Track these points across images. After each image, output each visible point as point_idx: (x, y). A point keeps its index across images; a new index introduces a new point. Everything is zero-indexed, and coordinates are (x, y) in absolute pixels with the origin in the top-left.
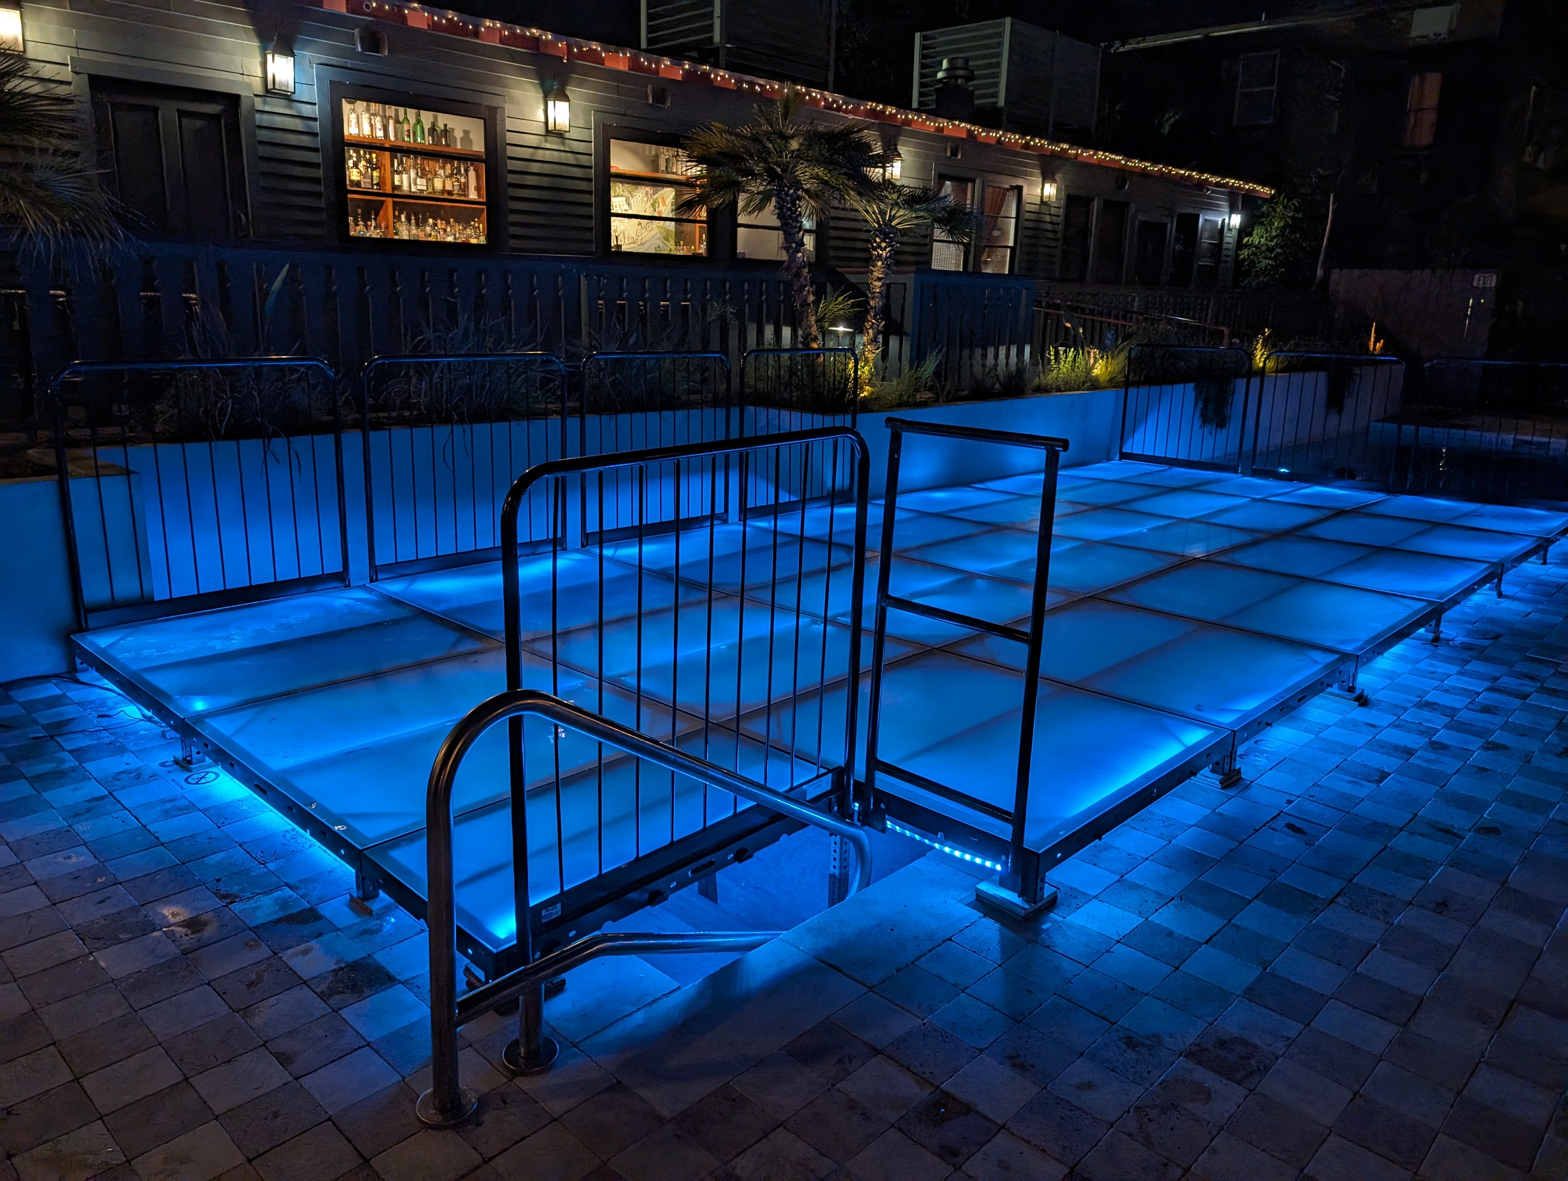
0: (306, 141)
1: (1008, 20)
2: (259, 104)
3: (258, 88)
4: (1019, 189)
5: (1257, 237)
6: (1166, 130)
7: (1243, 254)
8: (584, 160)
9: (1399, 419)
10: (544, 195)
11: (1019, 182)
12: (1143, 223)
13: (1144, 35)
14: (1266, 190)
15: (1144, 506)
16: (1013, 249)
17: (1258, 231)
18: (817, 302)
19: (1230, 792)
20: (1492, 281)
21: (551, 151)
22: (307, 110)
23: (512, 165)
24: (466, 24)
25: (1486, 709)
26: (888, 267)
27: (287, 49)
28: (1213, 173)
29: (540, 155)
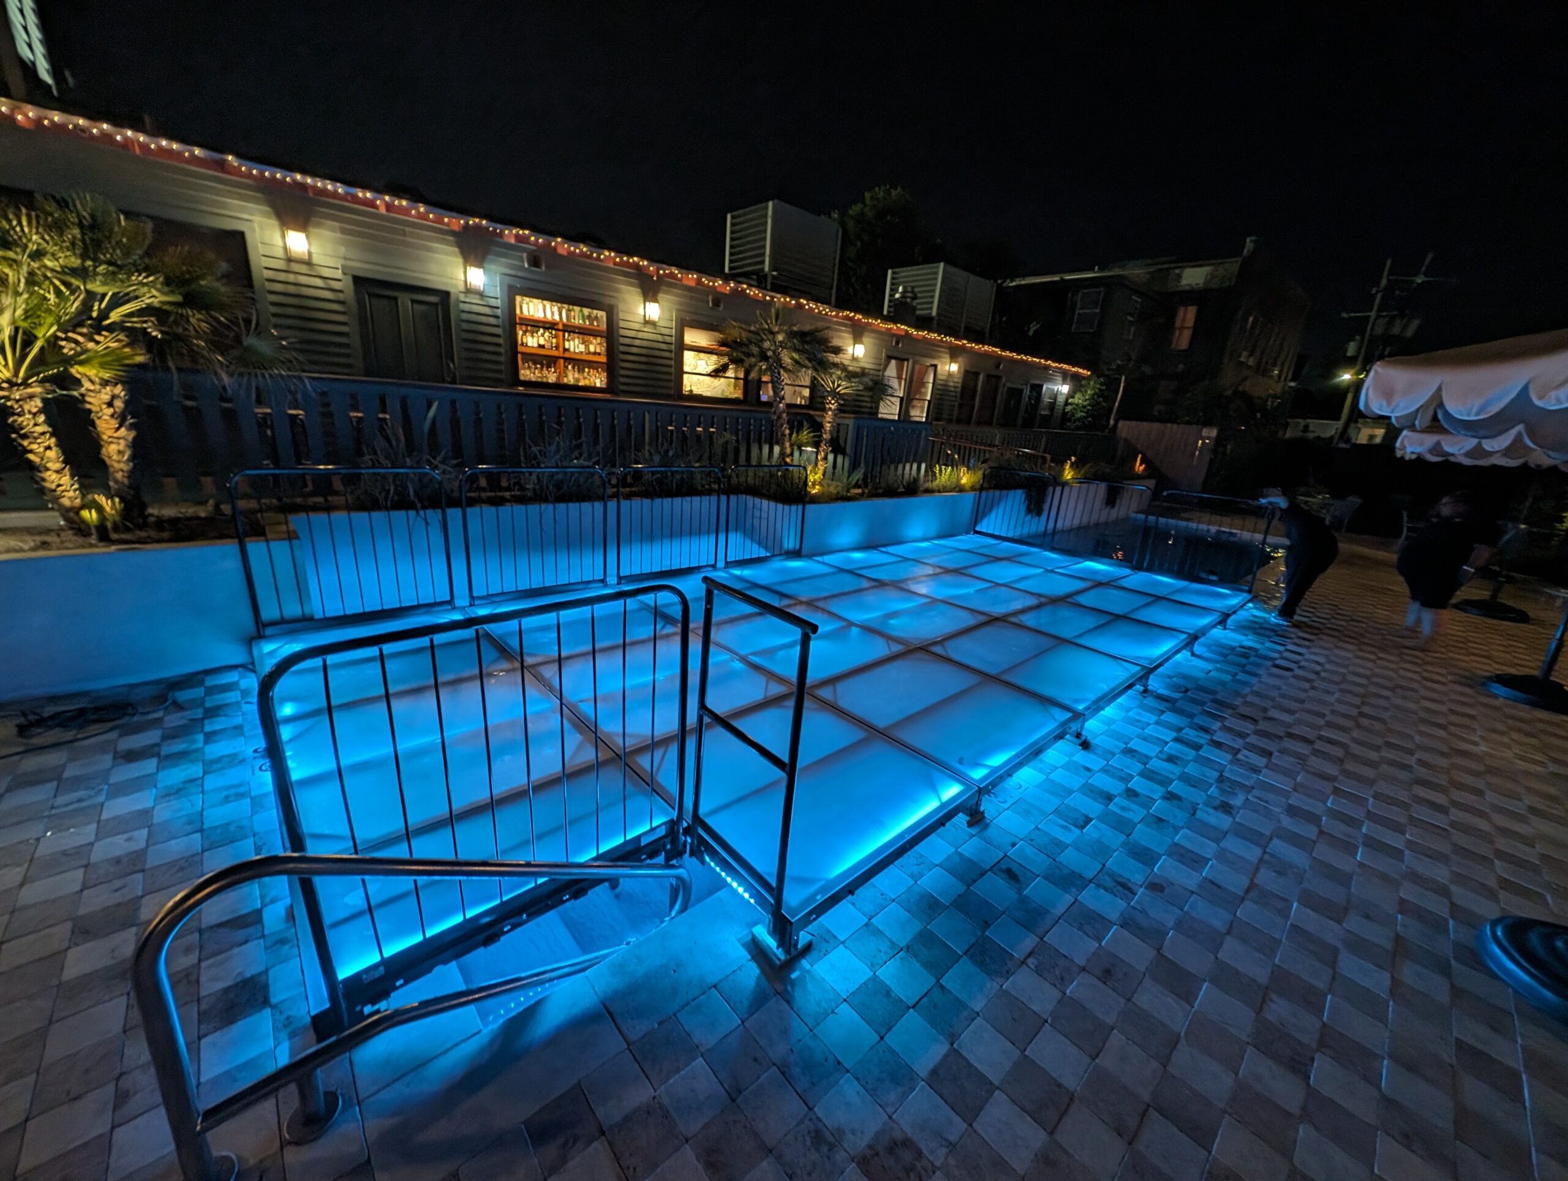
0: (493, 321)
1: (942, 265)
2: (462, 297)
3: (462, 288)
4: (935, 366)
5: (1078, 399)
6: (1031, 333)
7: (1069, 408)
8: (668, 339)
9: (1147, 512)
10: (643, 359)
11: (935, 362)
12: (1009, 388)
13: (1024, 276)
14: (1085, 372)
15: (976, 571)
16: (930, 402)
17: (1078, 395)
18: (791, 435)
19: (973, 831)
20: (1214, 433)
21: (648, 334)
22: (493, 302)
23: (622, 340)
24: (592, 254)
25: (1171, 759)
26: (835, 415)
27: (480, 264)
28: (1054, 361)
29: (640, 335)
